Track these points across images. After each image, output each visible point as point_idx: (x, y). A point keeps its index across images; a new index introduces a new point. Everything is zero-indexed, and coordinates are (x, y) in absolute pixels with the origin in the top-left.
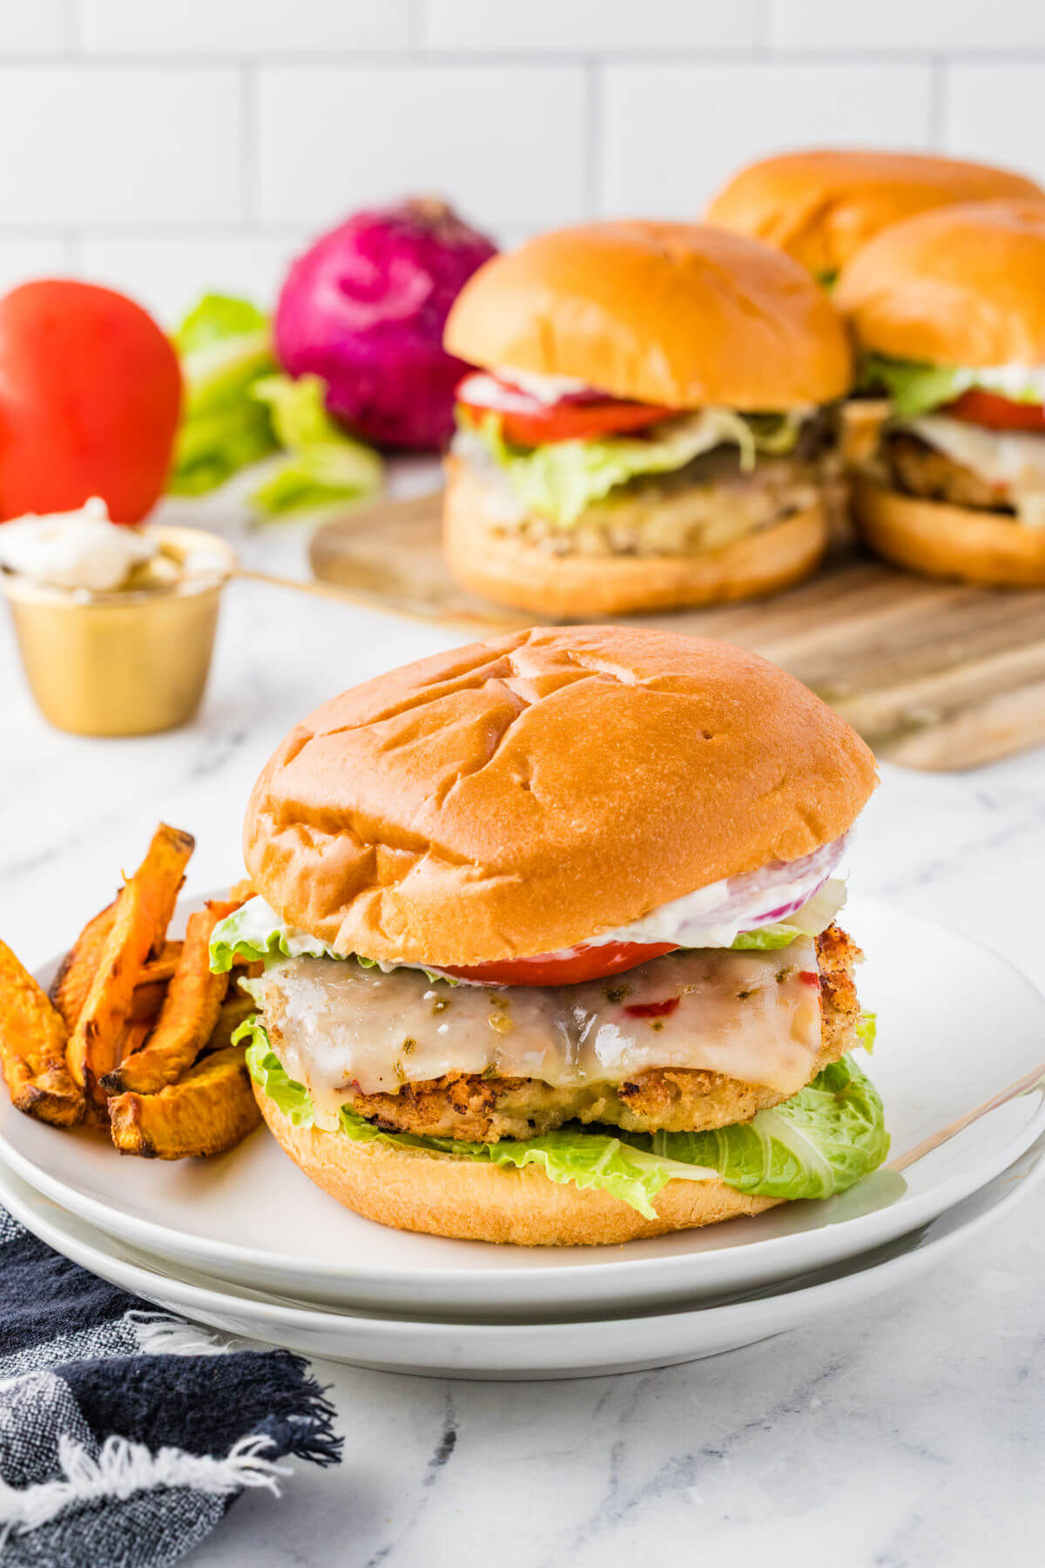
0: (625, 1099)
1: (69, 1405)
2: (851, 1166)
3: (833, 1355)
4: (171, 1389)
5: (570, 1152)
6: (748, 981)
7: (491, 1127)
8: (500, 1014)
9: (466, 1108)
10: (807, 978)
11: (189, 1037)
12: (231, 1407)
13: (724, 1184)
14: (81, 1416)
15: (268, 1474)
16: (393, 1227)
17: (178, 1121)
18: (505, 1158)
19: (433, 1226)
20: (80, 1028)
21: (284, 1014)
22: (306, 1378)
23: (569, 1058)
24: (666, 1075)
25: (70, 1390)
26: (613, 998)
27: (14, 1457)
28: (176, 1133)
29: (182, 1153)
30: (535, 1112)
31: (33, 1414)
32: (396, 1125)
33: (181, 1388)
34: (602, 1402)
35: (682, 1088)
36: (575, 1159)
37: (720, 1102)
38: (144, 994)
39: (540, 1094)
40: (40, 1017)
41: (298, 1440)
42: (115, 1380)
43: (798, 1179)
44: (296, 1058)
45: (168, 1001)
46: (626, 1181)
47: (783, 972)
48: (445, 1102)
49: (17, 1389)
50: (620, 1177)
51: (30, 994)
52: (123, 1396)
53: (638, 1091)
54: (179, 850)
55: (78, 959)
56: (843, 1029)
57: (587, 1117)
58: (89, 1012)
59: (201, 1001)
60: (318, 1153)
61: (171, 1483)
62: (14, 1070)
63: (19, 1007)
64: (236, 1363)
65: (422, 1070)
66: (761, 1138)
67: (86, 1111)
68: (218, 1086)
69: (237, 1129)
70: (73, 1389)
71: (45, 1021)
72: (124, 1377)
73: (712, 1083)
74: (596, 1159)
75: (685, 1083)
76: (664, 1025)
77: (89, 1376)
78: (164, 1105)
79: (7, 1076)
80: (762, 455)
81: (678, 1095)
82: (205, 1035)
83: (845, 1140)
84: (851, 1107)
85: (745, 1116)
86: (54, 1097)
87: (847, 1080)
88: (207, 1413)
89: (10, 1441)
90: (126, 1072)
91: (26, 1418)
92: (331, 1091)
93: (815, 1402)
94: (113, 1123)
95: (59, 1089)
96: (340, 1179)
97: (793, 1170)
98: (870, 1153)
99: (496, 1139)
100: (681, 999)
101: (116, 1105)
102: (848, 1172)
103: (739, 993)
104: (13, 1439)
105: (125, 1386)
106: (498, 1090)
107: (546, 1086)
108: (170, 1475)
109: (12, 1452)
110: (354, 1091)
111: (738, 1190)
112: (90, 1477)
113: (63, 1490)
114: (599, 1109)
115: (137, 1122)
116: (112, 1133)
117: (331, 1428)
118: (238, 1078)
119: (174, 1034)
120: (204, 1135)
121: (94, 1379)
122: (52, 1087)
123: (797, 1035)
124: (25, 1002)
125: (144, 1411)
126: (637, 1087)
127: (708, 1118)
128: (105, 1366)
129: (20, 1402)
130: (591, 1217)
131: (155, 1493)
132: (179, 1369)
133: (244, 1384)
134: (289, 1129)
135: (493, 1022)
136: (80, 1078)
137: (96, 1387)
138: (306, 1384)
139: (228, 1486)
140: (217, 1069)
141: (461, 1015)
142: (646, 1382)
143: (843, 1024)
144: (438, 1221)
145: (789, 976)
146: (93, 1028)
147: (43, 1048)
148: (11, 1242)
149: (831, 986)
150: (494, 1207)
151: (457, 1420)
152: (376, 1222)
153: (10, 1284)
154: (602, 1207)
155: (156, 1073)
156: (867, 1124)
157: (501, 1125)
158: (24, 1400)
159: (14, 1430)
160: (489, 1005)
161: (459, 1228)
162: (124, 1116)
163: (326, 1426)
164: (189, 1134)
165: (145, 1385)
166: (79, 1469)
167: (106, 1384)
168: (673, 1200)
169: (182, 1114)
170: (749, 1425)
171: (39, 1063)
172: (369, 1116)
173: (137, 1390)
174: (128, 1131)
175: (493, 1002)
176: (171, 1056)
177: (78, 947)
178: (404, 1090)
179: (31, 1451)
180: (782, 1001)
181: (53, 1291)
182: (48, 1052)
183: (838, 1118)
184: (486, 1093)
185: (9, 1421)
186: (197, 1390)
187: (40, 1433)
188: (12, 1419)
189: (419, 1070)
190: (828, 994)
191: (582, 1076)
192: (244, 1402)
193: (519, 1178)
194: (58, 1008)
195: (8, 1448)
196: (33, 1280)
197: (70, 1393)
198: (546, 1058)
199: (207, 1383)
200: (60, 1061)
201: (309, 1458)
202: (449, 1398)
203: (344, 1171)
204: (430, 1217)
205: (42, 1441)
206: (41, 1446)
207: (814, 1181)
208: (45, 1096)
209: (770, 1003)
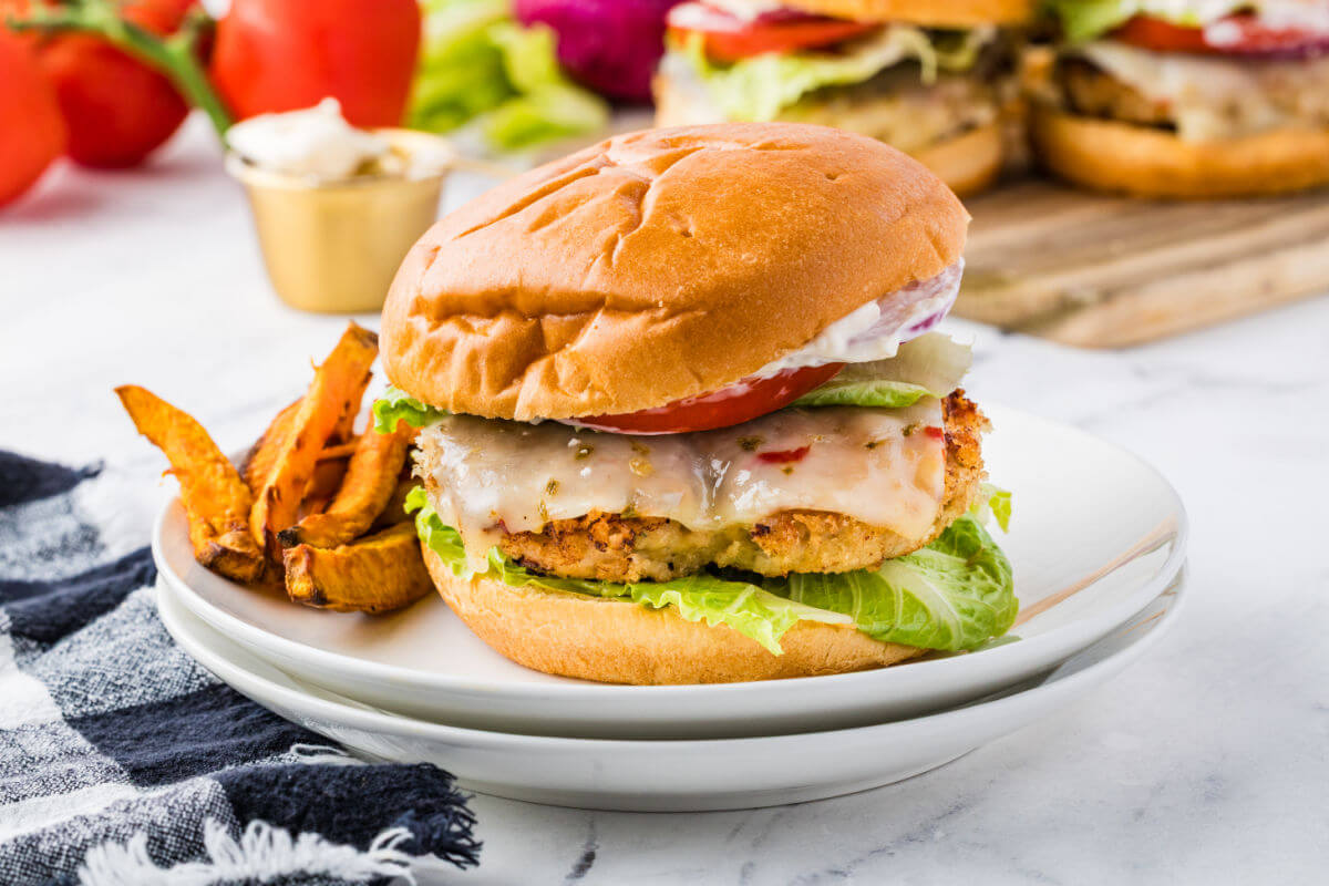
0: (756, 539)
1: (223, 806)
2: (979, 620)
3: (960, 797)
4: (320, 793)
5: (706, 595)
6: (874, 433)
7: (631, 566)
8: (641, 460)
9: (606, 545)
10: (933, 433)
11: (365, 504)
12: (376, 811)
13: (858, 631)
14: (234, 817)
15: (404, 864)
16: (545, 673)
17: (351, 577)
18: (646, 598)
19: (582, 670)
20: (263, 495)
21: (438, 463)
22: (452, 789)
23: (705, 504)
24: (796, 516)
25: (224, 792)
26: (748, 446)
27: (168, 850)
28: (349, 587)
29: (352, 605)
30: (673, 555)
31: (187, 812)
32: (541, 566)
33: (329, 791)
34: (737, 830)
35: (810, 528)
36: (710, 602)
37: (848, 544)
38: (324, 468)
39: (677, 537)
40: (228, 486)
41: (436, 840)
42: (268, 784)
43: (927, 627)
44: (449, 504)
45: (348, 476)
46: (755, 619)
47: (910, 427)
48: (587, 542)
49: (176, 792)
50: (750, 615)
51: (219, 467)
52: (274, 799)
53: (769, 532)
54: (366, 346)
55: (267, 441)
56: (967, 482)
57: (722, 560)
58: (271, 481)
59: (377, 474)
60: (476, 599)
61: (311, 870)
62: (199, 531)
63: (208, 478)
64: (383, 773)
65: (564, 509)
66: (893, 589)
67: (265, 570)
68: (391, 550)
69: (408, 593)
70: (228, 791)
71: (232, 489)
72: (276, 782)
73: (839, 525)
74: (731, 601)
75: (814, 524)
76: (794, 469)
77: (242, 780)
78: (336, 558)
79: (193, 537)
80: (943, 72)
81: (806, 537)
82: (381, 503)
83: (975, 595)
84: (981, 570)
85: (872, 560)
86: (234, 552)
87: (979, 547)
88: (354, 816)
89: (164, 836)
90: (303, 530)
91: (181, 815)
92: (480, 532)
93: (939, 834)
94: (288, 572)
95: (241, 546)
96: (495, 624)
97: (923, 619)
98: (999, 612)
99: (636, 578)
100: (812, 448)
101: (291, 556)
102: (977, 625)
103: (867, 443)
104: (168, 834)
105: (276, 792)
106: (637, 529)
107: (684, 530)
108: (310, 863)
109: (166, 846)
110: (500, 532)
111: (871, 637)
112: (233, 860)
113: (207, 871)
114: (733, 554)
115: (310, 571)
116: (287, 582)
117: (470, 833)
118: (411, 547)
119: (353, 500)
120: (374, 592)
121: (248, 783)
122: (233, 544)
123: (921, 483)
124: (214, 472)
125: (294, 813)
126: (768, 528)
127: (835, 559)
128: (259, 772)
129: (176, 801)
130: (731, 658)
131: (297, 880)
132: (329, 776)
133: (390, 791)
134: (451, 581)
135: (634, 466)
136: (261, 540)
137: (249, 789)
138: (451, 794)
139: (364, 873)
140: (391, 537)
141: (602, 460)
142: (780, 815)
143: (968, 478)
144: (587, 662)
145: (914, 431)
146: (275, 494)
147: (228, 512)
148: (193, 693)
149: (956, 442)
150: (639, 647)
151: (597, 843)
152: (530, 668)
153: (189, 727)
154: (741, 649)
155: (332, 533)
156: (997, 585)
157: (640, 565)
158: (180, 800)
159: (169, 825)
160: (631, 452)
161: (607, 670)
162: (298, 567)
163: (466, 833)
164: (361, 590)
165: (295, 789)
166: (224, 852)
167: (258, 787)
168: (808, 645)
169: (354, 571)
170: (873, 852)
171: (223, 524)
172: (516, 557)
173: (288, 793)
174: (301, 580)
175: (634, 449)
176: (347, 520)
177: (269, 432)
178: (548, 529)
179: (184, 846)
180: (907, 452)
181: (228, 733)
182: (232, 515)
183: (968, 579)
184: (625, 531)
185: (164, 817)
186: (345, 794)
187: (193, 829)
188: (168, 816)
189: (561, 509)
190: (952, 451)
191: (718, 521)
192: (389, 807)
193: (663, 618)
194: (247, 481)
195: (163, 842)
196: (211, 725)
197: (224, 795)
198: (683, 499)
199: (354, 789)
200: (243, 524)
201: (448, 859)
202: (592, 826)
203: (500, 615)
204: (578, 658)
205: (195, 837)
206: (194, 841)
207: (944, 632)
208: (225, 552)
209: (895, 453)
